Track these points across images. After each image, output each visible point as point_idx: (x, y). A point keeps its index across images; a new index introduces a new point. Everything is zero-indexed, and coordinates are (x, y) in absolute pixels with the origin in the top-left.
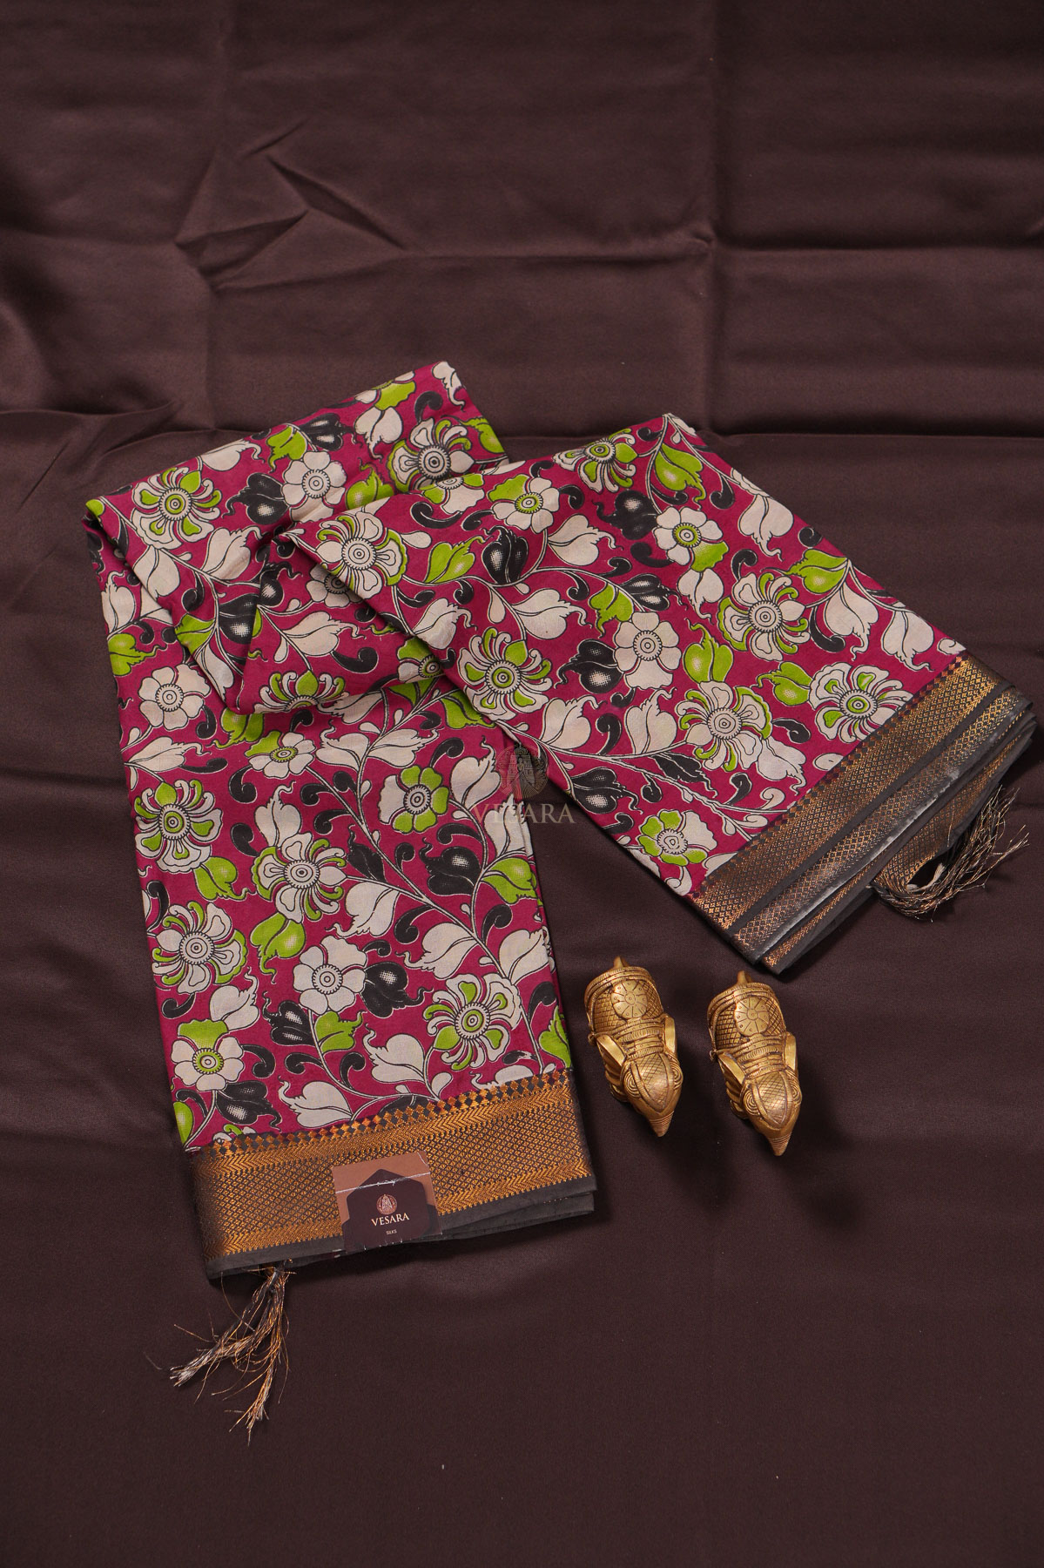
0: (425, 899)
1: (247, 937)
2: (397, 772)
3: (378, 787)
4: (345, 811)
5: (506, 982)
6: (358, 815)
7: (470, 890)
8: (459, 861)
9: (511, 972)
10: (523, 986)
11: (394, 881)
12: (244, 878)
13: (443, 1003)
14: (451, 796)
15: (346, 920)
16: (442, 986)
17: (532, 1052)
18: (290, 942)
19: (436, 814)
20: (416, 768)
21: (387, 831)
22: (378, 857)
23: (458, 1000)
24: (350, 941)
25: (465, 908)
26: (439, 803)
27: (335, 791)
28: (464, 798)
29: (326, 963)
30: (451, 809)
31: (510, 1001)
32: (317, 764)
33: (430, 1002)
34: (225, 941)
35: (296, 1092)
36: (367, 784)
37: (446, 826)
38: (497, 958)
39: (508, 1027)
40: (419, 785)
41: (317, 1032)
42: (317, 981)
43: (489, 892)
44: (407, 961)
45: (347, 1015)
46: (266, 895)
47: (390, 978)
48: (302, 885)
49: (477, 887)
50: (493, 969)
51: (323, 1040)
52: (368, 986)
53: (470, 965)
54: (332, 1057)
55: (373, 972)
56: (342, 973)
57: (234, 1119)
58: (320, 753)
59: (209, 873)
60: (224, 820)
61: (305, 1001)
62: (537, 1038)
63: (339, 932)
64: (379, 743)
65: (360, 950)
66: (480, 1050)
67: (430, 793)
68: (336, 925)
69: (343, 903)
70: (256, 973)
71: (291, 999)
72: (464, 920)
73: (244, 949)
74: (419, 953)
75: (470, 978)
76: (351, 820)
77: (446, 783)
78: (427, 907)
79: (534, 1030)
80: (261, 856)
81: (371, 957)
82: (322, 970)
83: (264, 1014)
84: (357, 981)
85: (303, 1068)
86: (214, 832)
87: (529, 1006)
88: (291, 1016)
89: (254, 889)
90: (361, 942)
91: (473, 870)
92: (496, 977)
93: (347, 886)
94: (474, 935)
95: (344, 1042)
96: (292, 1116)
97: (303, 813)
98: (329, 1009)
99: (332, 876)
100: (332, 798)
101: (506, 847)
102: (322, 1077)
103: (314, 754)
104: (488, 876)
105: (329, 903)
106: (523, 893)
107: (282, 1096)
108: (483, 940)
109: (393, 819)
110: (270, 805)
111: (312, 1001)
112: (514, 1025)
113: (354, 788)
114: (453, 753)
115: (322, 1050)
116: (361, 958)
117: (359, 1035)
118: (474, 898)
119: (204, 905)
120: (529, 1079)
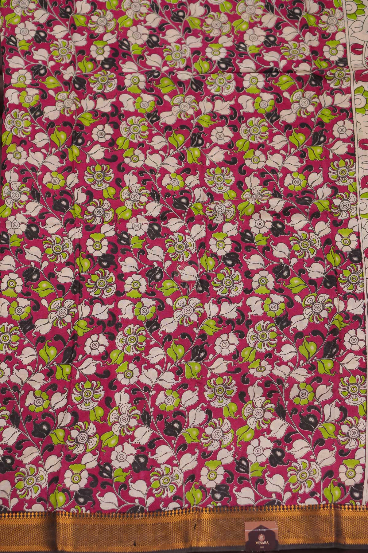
0: (297, 430)
1: (235, 431)
2: (298, 383)
3: (291, 387)
4: (278, 392)
5: (318, 466)
6: (282, 394)
7: (313, 430)
8: (311, 420)
9: (320, 463)
10: (323, 469)
11: (288, 421)
12: (239, 411)
13: (295, 467)
14: (315, 396)
15: (269, 431)
16: (296, 461)
17: (320, 494)
18: (248, 436)
19: (309, 401)
20: (305, 384)
21: (291, 402)
22: (285, 411)
23: (300, 467)
24: (269, 439)
25: (309, 436)
26: (310, 397)
27: (276, 384)
28: (319, 398)
29: (259, 445)
30: (314, 400)
31: (317, 473)
32: (272, 374)
33: (290, 465)
34: (227, 432)
35: (239, 490)
36: (287, 385)
37: (310, 406)
38: (317, 456)
39: (315, 482)
40: (305, 390)
41: (251, 469)
42: (255, 451)
43: (319, 433)
44: (286, 450)
45: (262, 465)
46: (245, 418)
47: (279, 454)
48: (257, 417)
49: (315, 430)
50: (314, 460)
51: (252, 472)
52: (271, 455)
53: (307, 457)
54: (254, 479)
55: (274, 451)
56: (264, 450)
58: (273, 371)
59: (228, 408)
60: (238, 390)
61: (249, 458)
62: (323, 489)
63: (266, 435)
64: (294, 372)
65: (271, 442)
66: (303, 487)
67: (308, 393)
68: (265, 432)
69: (269, 425)
70: (235, 445)
71: (244, 456)
72: (308, 440)
73: (233, 436)
74: (291, 447)
75: (306, 461)
76: (280, 395)
77: (314, 391)
78: (297, 432)
79: (323, 486)
80: (247, 403)
81: (275, 445)
82: (257, 448)
83: (235, 460)
84: (268, 453)
85: (243, 482)
86: (233, 394)
87: (323, 477)
88: (244, 462)
89: (241, 416)
90: (272, 439)
91: (315, 424)
92: (315, 463)
93: (272, 420)
94: (311, 446)
95: (259, 474)
96: (235, 498)
97: (264, 390)
98: (257, 461)
99: (268, 415)
100: (274, 386)
101: (328, 419)
102: (248, 485)
103: (271, 371)
104: (320, 427)
105: (264, 425)
106: (330, 436)
107: (234, 491)
108: (313, 449)
109: (294, 398)
110: (253, 386)
111: (251, 458)
112: (317, 482)
113: (283, 385)
114: (318, 382)
115: (251, 475)
116: (271, 445)
117: (264, 472)
118: (314, 433)
119: (224, 419)
120: (316, 505)
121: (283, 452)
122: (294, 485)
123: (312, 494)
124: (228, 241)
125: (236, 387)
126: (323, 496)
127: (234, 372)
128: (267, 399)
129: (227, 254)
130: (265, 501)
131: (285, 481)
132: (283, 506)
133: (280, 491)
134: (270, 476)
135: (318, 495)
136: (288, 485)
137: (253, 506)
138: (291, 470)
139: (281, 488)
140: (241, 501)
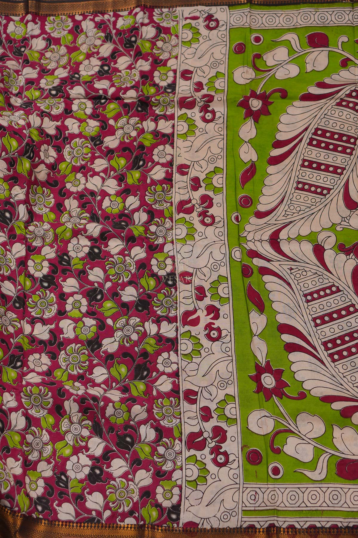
0: (114, 448)
1: (54, 445)
2: (113, 402)
3: (106, 405)
4: (94, 410)
5: (135, 486)
6: (98, 412)
7: (130, 450)
8: (128, 439)
9: (138, 484)
10: (141, 489)
11: (105, 439)
12: (56, 425)
13: (113, 485)
14: (130, 416)
15: (87, 449)
16: (114, 479)
17: (138, 513)
18: (67, 452)
19: (124, 420)
20: (120, 403)
21: (107, 420)
22: (102, 429)
23: (118, 486)
24: (87, 456)
25: (127, 455)
26: (126, 416)
27: (92, 402)
28: (135, 418)
29: (78, 462)
30: (130, 420)
31: (135, 493)
32: (86, 394)
33: (109, 483)
34: (47, 444)
35: (59, 505)
36: (102, 403)
37: (126, 425)
38: (134, 477)
39: (133, 501)
40: (120, 409)
41: (70, 485)
42: (74, 467)
43: (135, 453)
44: (104, 468)
45: (81, 481)
46: (63, 433)
47: (98, 472)
48: (75, 433)
49: (132, 450)
50: (132, 480)
51: (72, 488)
52: (90, 473)
53: (125, 476)
54: (73, 495)
55: (93, 469)
56: (83, 467)
57: (38, 510)
58: (88, 391)
59: (45, 419)
60: (54, 402)
61: (69, 473)
62: (141, 509)
63: (84, 452)
64: (108, 392)
65: (90, 460)
66: (122, 505)
67: (124, 413)
68: (84, 450)
69: (87, 443)
70: (54, 459)
71: (64, 472)
72: (126, 460)
73: (52, 449)
74: (109, 466)
75: (124, 480)
76: (95, 413)
77: (129, 411)
78: (114, 451)
79: (141, 505)
80: (64, 418)
81: (93, 463)
82: (76, 464)
83: (55, 474)
84: (87, 470)
85: (63, 498)
86: (49, 406)
87: (141, 497)
88: (63, 477)
89: (59, 430)
90: (91, 457)
91: (132, 444)
92: (133, 483)
93: (89, 438)
94: (128, 466)
95: (78, 491)
96: (56, 513)
97: (80, 406)
98: (76, 478)
99: (86, 433)
100: (91, 404)
101: (144, 440)
102: (68, 501)
103: (85, 390)
104: (136, 447)
105: (82, 442)
106: (147, 457)
107: (55, 505)
108: (131, 469)
109: (110, 417)
110: (69, 401)
111: (71, 474)
112: (135, 501)
113: (98, 403)
114: (133, 402)
115: (71, 491)
116: (90, 463)
117: (84, 489)
118: (131, 453)
119: (42, 430)
120: (135, 525)
121: (101, 470)
122: (113, 503)
123: (130, 513)
124: (46, 264)
125: (52, 399)
126: (142, 516)
127: (49, 385)
128: (83, 415)
129: (44, 276)
130: (85, 518)
131: (104, 500)
132: (103, 524)
133: (100, 509)
134: (90, 493)
135: (137, 515)
136: (107, 503)
137: (73, 522)
138: (109, 488)
139: (100, 506)
140: (62, 516)
